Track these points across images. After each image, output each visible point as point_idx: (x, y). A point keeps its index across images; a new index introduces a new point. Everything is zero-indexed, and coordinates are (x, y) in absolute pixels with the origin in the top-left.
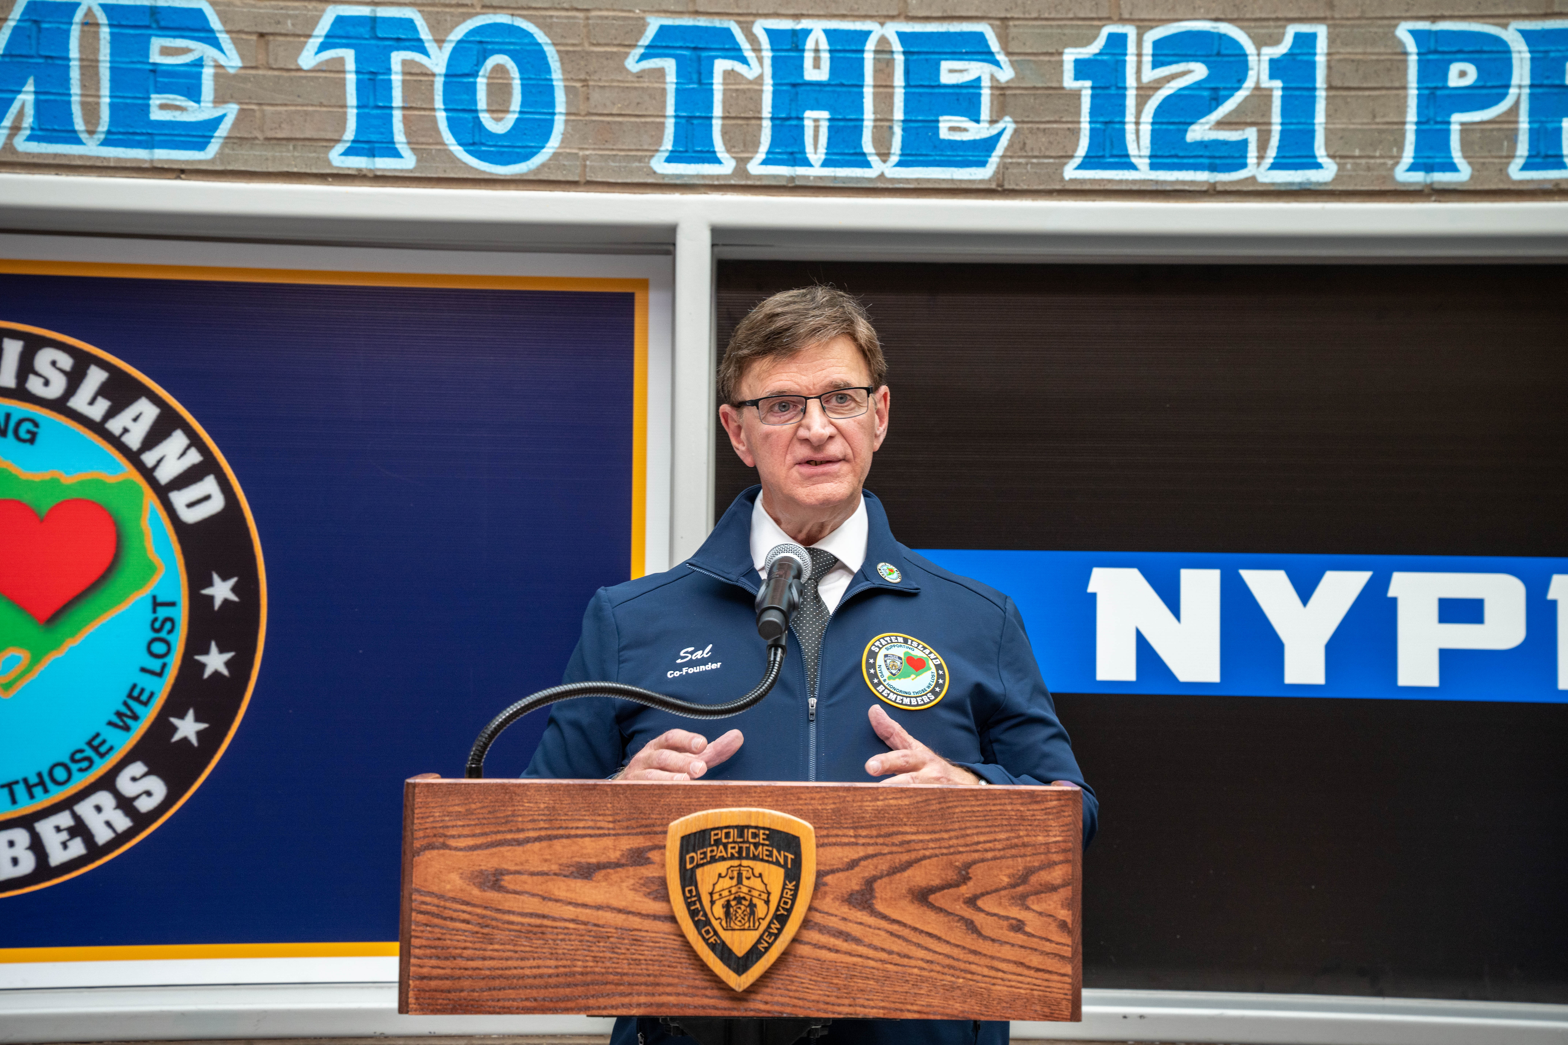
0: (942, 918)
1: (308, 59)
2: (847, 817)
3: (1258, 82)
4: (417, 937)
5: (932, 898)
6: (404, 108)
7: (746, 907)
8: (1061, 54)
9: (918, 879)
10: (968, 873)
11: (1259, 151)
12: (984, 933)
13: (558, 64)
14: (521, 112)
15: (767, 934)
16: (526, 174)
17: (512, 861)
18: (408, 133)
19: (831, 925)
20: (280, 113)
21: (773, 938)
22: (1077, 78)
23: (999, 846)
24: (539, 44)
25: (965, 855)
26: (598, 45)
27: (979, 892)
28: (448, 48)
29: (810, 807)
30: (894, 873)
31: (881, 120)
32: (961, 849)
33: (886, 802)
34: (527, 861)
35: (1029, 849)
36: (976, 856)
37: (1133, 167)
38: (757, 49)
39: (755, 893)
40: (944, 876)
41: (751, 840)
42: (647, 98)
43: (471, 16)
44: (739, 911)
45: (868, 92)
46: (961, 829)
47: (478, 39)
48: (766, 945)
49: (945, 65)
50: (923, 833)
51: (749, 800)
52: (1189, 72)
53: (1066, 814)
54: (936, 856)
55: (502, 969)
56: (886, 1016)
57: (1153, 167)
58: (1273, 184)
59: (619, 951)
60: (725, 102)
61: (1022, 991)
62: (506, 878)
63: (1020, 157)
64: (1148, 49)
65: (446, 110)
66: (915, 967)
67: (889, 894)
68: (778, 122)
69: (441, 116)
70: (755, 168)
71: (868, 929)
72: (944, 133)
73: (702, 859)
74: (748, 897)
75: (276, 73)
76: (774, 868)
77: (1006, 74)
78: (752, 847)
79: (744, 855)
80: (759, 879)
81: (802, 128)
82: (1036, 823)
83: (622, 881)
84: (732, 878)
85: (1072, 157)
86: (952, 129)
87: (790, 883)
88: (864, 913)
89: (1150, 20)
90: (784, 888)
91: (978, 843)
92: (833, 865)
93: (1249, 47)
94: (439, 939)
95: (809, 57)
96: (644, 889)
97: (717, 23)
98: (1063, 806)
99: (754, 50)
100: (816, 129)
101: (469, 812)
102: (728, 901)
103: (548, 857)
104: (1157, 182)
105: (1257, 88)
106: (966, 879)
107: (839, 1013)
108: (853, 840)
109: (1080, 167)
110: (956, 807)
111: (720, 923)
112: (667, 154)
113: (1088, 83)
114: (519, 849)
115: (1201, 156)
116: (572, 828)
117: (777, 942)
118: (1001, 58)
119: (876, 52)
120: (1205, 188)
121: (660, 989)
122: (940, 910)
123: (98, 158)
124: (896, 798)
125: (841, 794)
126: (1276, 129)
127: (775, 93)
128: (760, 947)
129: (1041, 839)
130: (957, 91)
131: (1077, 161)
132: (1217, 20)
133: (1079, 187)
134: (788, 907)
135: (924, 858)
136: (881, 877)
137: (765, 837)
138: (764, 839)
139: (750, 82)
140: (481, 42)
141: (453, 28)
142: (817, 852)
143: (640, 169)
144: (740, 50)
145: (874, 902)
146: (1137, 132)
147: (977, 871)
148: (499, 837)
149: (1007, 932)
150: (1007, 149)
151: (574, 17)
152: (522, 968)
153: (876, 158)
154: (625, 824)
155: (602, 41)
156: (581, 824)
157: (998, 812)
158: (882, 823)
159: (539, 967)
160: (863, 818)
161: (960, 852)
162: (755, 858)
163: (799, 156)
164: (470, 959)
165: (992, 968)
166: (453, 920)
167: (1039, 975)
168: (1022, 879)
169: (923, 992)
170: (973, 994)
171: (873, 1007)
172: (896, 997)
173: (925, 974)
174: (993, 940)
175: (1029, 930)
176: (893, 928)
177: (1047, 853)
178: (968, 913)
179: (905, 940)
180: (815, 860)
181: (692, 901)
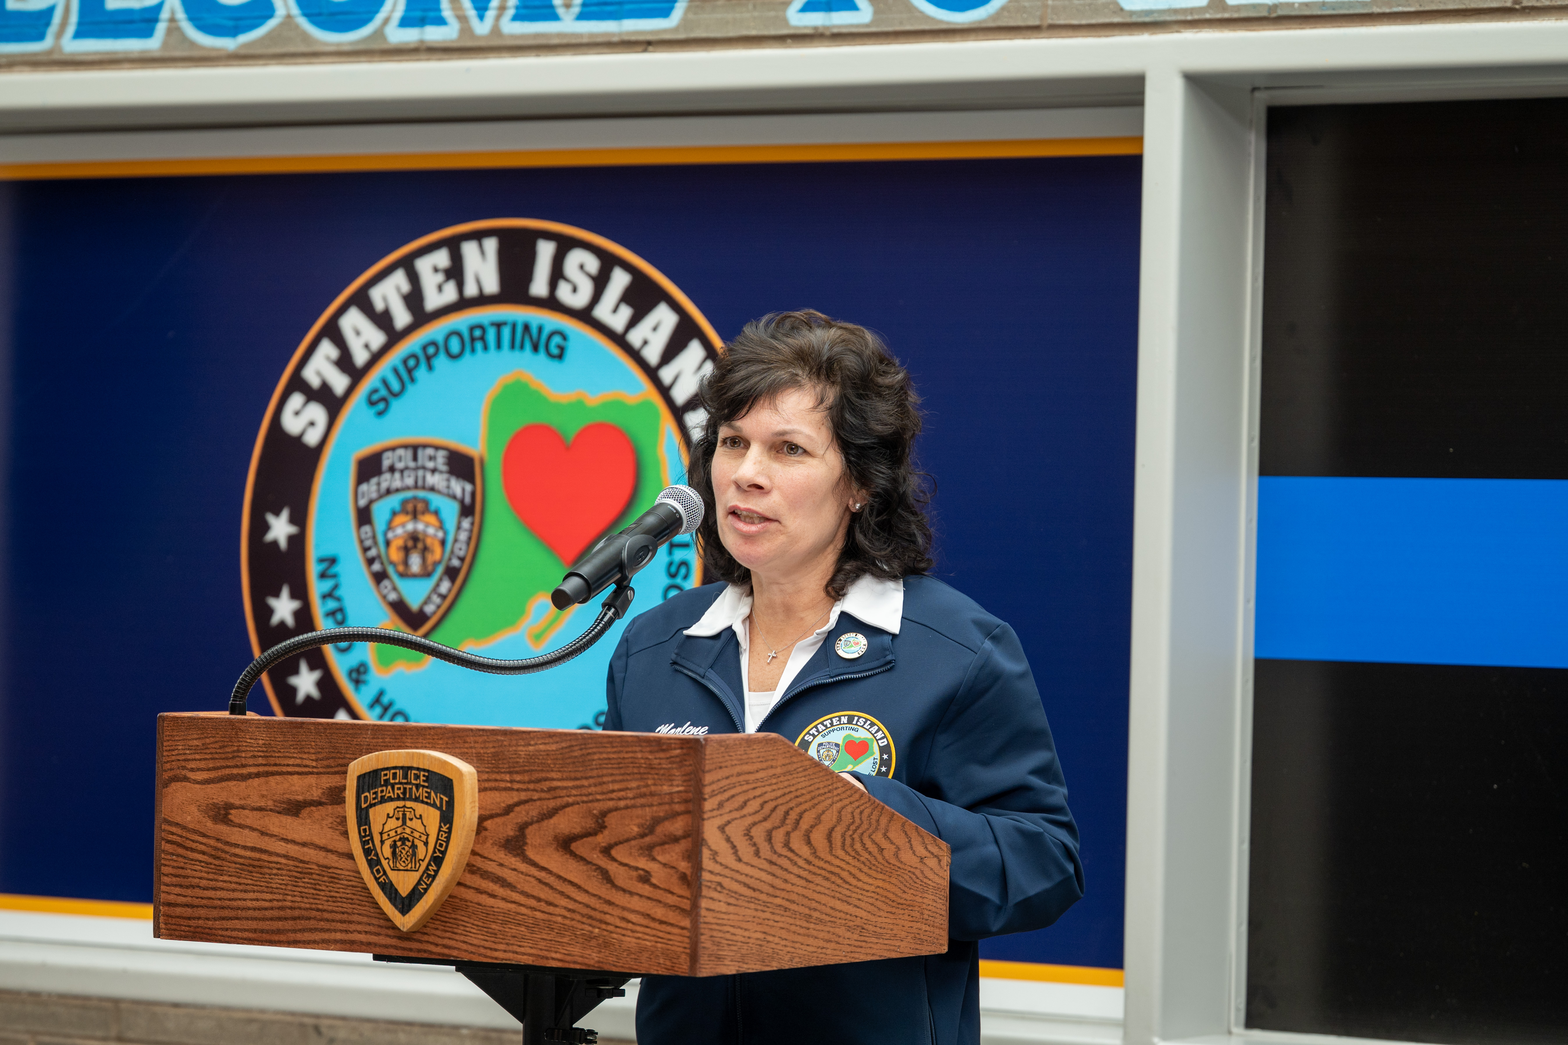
0: (582, 867)
2: (505, 761)
4: (165, 865)
5: (574, 846)
7: (410, 848)
9: (562, 826)
10: (604, 822)
12: (616, 883)
15: (425, 875)
17: (237, 795)
19: (490, 870)
21: (430, 879)
23: (630, 794)
25: (601, 803)
27: (612, 842)
29: (474, 751)
30: (543, 820)
32: (599, 797)
33: (537, 747)
34: (249, 796)
35: (656, 798)
36: (611, 804)
39: (416, 835)
40: (584, 825)
41: (414, 782)
44: (403, 851)
46: (599, 776)
48: (425, 886)
50: (567, 779)
51: (424, 742)
53: (687, 763)
54: (578, 803)
55: (230, 900)
56: (534, 964)
59: (320, 888)
61: (648, 943)
62: (232, 811)
66: (560, 915)
67: (538, 841)
71: (520, 875)
73: (374, 799)
74: (411, 838)
76: (431, 809)
78: (414, 789)
79: (408, 796)
80: (420, 821)
82: (662, 772)
83: (323, 820)
84: (398, 819)
87: (445, 825)
88: (518, 859)
90: (440, 831)
91: (613, 791)
92: (493, 810)
94: (182, 868)
96: (340, 827)
98: (685, 755)
101: (205, 746)
102: (395, 841)
103: (265, 793)
106: (602, 827)
107: (496, 958)
108: (509, 785)
110: (595, 753)
111: (388, 863)
114: (243, 784)
116: (284, 765)
117: (434, 884)
121: (353, 927)
122: (582, 859)
124: (545, 744)
125: (499, 738)
128: (420, 887)
129: (666, 788)
134: (442, 849)
135: (568, 805)
136: (531, 823)
137: (425, 778)
138: (424, 781)
142: (479, 796)
145: (525, 848)
147: (611, 820)
148: (227, 771)
149: (636, 883)
152: (245, 900)
154: (325, 763)
156: (291, 762)
157: (630, 760)
158: (532, 768)
159: (257, 900)
160: (517, 762)
161: (598, 800)
162: (417, 800)
164: (206, 889)
165: (623, 919)
166: (192, 850)
167: (663, 927)
168: (649, 829)
169: (565, 940)
170: (607, 944)
171: (524, 954)
172: (543, 943)
173: (567, 922)
174: (624, 890)
175: (654, 881)
176: (542, 875)
177: (672, 802)
178: (603, 862)
179: (551, 888)
180: (477, 804)
181: (366, 840)
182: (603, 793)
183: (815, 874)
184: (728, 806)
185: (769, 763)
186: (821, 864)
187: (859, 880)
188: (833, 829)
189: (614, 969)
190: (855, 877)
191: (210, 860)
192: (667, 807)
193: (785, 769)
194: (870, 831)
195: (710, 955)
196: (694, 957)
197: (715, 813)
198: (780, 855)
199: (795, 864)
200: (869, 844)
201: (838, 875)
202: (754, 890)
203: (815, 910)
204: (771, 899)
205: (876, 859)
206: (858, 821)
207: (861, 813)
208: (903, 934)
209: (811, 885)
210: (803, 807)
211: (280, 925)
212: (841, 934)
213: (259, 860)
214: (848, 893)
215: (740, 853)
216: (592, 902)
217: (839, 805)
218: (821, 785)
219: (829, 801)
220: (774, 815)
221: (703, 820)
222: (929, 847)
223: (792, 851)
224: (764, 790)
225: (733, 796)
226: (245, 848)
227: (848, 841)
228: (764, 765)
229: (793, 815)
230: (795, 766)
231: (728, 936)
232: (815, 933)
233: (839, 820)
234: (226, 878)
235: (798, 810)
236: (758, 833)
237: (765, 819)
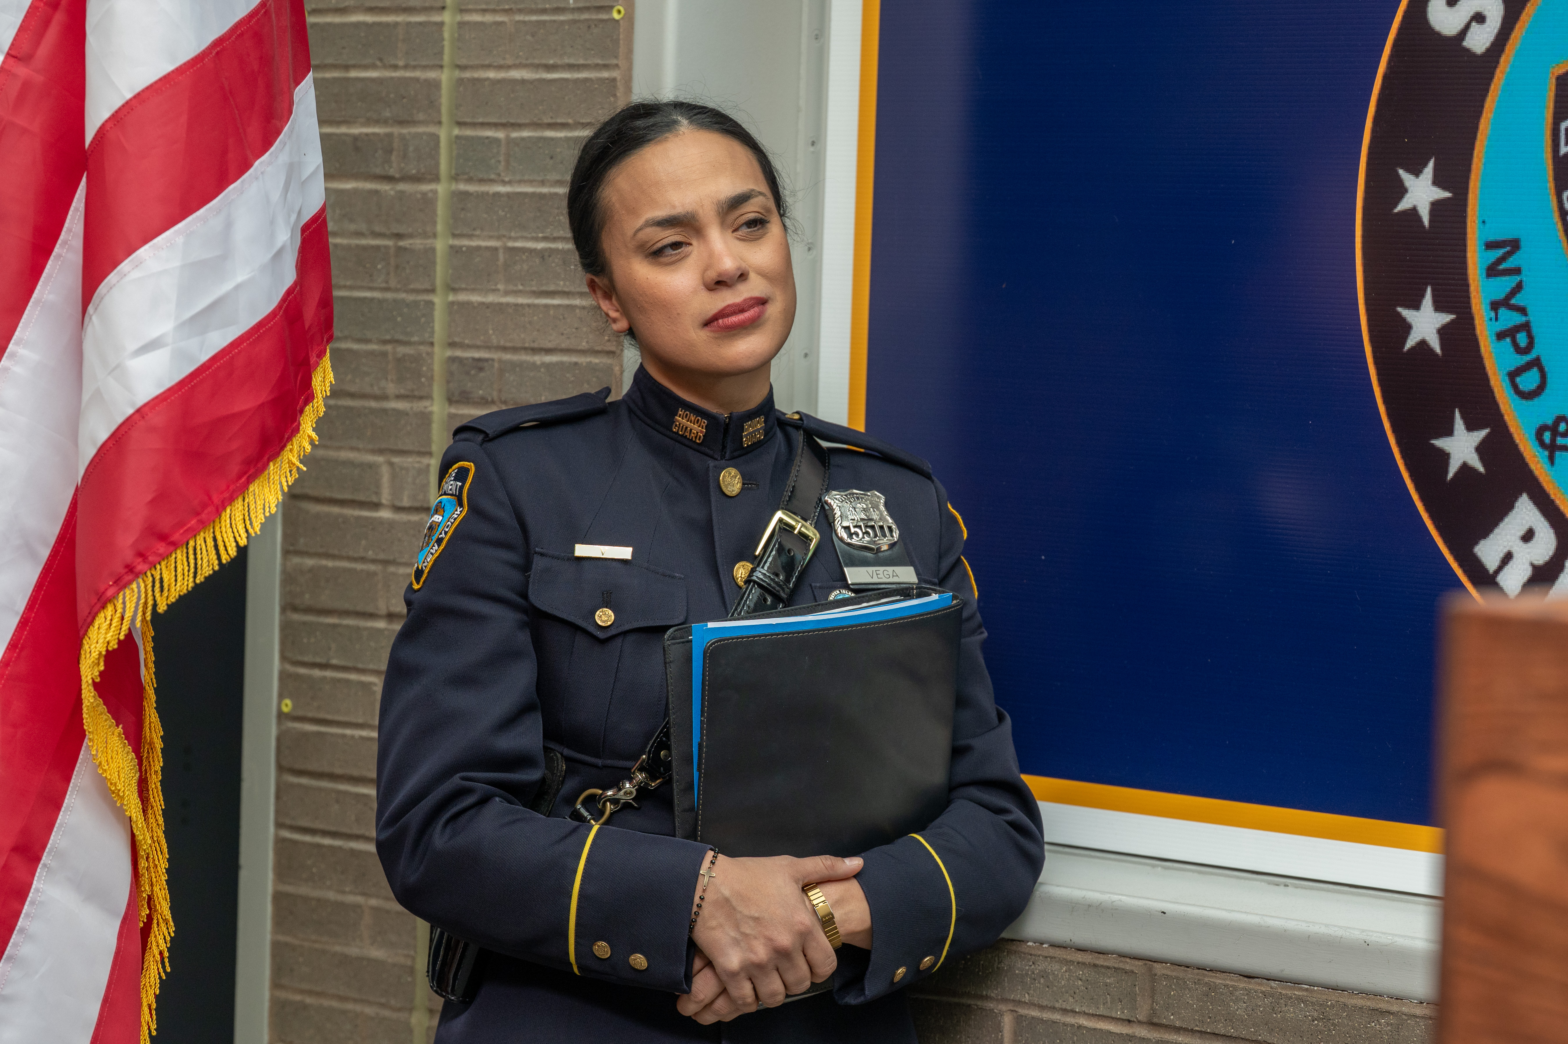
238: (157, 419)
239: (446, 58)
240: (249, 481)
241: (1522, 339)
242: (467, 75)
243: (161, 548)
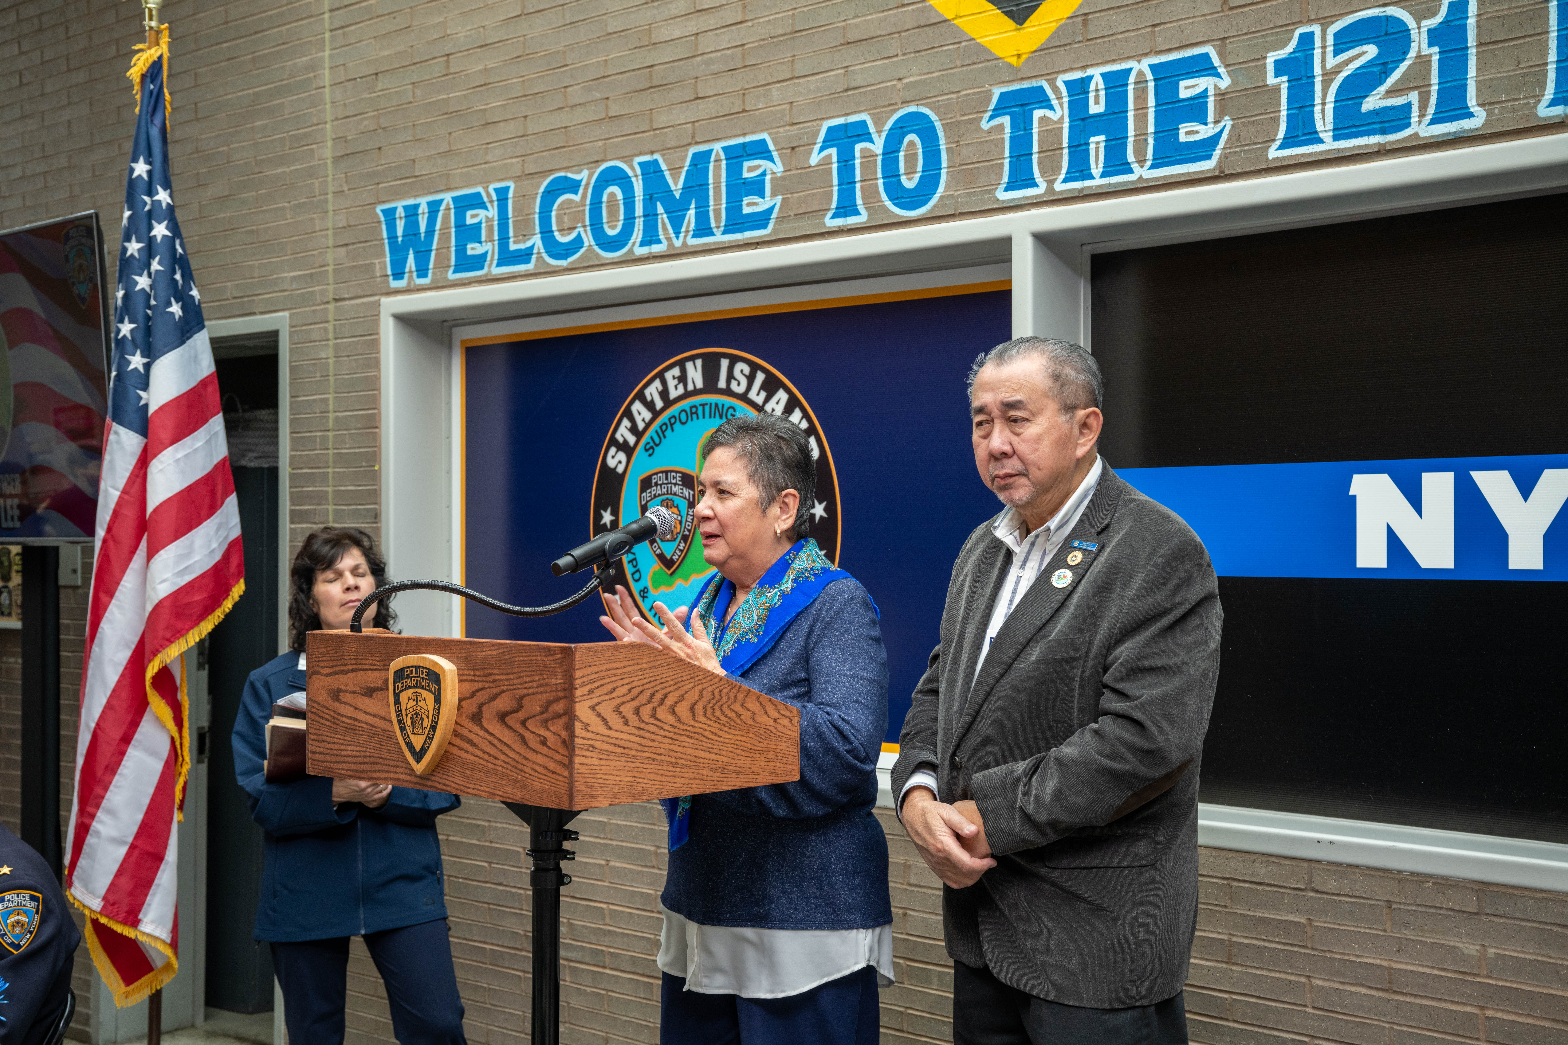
0: (511, 734)
1: (815, 159)
2: (471, 662)
3: (1419, 51)
5: (507, 719)
6: (862, 181)
7: (420, 720)
8: (1265, 58)
9: (501, 706)
10: (522, 703)
11: (1420, 111)
12: (529, 745)
13: (943, 133)
14: (923, 171)
15: (428, 738)
16: (925, 214)
17: (343, 684)
18: (863, 198)
19: (466, 736)
20: (800, 197)
21: (431, 741)
22: (1276, 76)
23: (535, 685)
24: (932, 122)
25: (520, 690)
26: (965, 115)
27: (527, 717)
28: (884, 135)
29: (453, 655)
30: (491, 702)
31: (1139, 135)
32: (519, 687)
33: (487, 653)
34: (348, 684)
35: (549, 688)
36: (525, 691)
37: (1321, 141)
38: (1059, 98)
39: (423, 711)
40: (511, 704)
41: (421, 676)
42: (993, 147)
43: (895, 111)
44: (417, 722)
45: (1131, 115)
46: (519, 672)
47: (900, 125)
48: (428, 746)
49: (1183, 84)
50: (502, 674)
51: (430, 649)
52: (1364, 53)
53: (565, 663)
54: (508, 690)
55: (340, 751)
57: (1336, 138)
58: (1432, 137)
59: (382, 744)
60: (1039, 141)
61: (547, 787)
62: (340, 694)
63: (1236, 147)
64: (1330, 40)
65: (883, 178)
66: (501, 766)
67: (489, 716)
68: (1073, 149)
69: (880, 182)
70: (1059, 186)
71: (480, 738)
72: (1183, 138)
73: (402, 687)
74: (420, 713)
75: (799, 171)
76: (430, 694)
77: (1225, 83)
78: (421, 680)
79: (418, 685)
80: (424, 702)
81: (1088, 150)
82: (551, 670)
83: (383, 700)
84: (414, 701)
85: (1274, 140)
86: (1188, 133)
87: (437, 705)
88: (478, 728)
89: (1331, 16)
90: (434, 709)
91: (526, 682)
92: (467, 694)
93: (1411, 23)
94: (319, 730)
95: (1092, 95)
97: (1034, 83)
98: (563, 657)
99: (1057, 98)
100: (1097, 149)
101: (328, 652)
102: (413, 715)
103: (356, 682)
104: (1338, 150)
105: (1419, 56)
106: (521, 707)
108: (474, 678)
109: (1280, 148)
110: (516, 657)
111: (410, 729)
112: (1005, 185)
113: (1285, 78)
114: (345, 676)
115: (1374, 123)
116: (364, 664)
117: (432, 744)
118: (1222, 70)
119: (1136, 83)
120: (1376, 150)
122: (510, 728)
123: (721, 242)
124: (491, 650)
125: (468, 646)
126: (1435, 88)
127: (1070, 127)
128: (425, 746)
129: (554, 681)
130: (1191, 102)
131: (1278, 143)
132: (1385, 5)
133: (1279, 164)
134: (436, 721)
135: (503, 692)
136: (485, 704)
137: (426, 674)
138: (426, 676)
139: (1056, 123)
140: (901, 127)
141: (887, 121)
143: (989, 199)
144: (1049, 100)
145: (482, 720)
146: (1323, 111)
147: (526, 702)
148: (338, 668)
149: (539, 745)
150: (1226, 142)
151: (951, 99)
153: (1137, 165)
154: (383, 663)
155: (967, 112)
156: (367, 662)
157: (535, 661)
158: (485, 666)
159: (353, 751)
160: (477, 663)
161: (518, 689)
162: (423, 688)
163: (1086, 172)
164: (329, 743)
165: (533, 769)
166: (323, 718)
167: (554, 776)
168: (545, 709)
169: (504, 782)
170: (525, 787)
171: (483, 791)
172: (492, 784)
173: (504, 770)
174: (533, 750)
175: (549, 744)
176: (491, 738)
177: (557, 691)
178: (521, 730)
179: (496, 747)
180: (457, 691)
181: (399, 713)
182: (521, 684)
183: (680, 734)
184: (597, 693)
185: (636, 661)
186: (686, 727)
187: (719, 736)
188: (695, 703)
189: (530, 804)
190: (715, 734)
191: (331, 725)
192: (554, 694)
193: (650, 665)
194: (729, 703)
195: (583, 795)
196: (571, 797)
197: (585, 697)
198: (647, 723)
199: (662, 728)
200: (728, 712)
201: (702, 734)
202: (624, 748)
203: (681, 758)
204: (639, 754)
205: (734, 721)
206: (717, 697)
207: (720, 691)
208: (760, 770)
209: (676, 742)
210: (668, 690)
211: (364, 767)
212: (704, 773)
213: (354, 725)
214: (710, 746)
215: (610, 724)
216: (517, 757)
217: (700, 687)
218: (684, 674)
219: (692, 685)
220: (641, 696)
221: (575, 702)
222: (782, 712)
223: (659, 720)
224: (631, 679)
225: (602, 685)
226: (347, 717)
227: (709, 711)
228: (631, 663)
229: (659, 696)
230: (659, 662)
231: (600, 781)
232: (681, 774)
233: (701, 697)
234: (339, 736)
235: (663, 692)
236: (627, 710)
237: (633, 699)
238: (167, 604)
239: (330, 483)
240: (201, 621)
241: (634, 563)
242: (336, 488)
243: (167, 643)
